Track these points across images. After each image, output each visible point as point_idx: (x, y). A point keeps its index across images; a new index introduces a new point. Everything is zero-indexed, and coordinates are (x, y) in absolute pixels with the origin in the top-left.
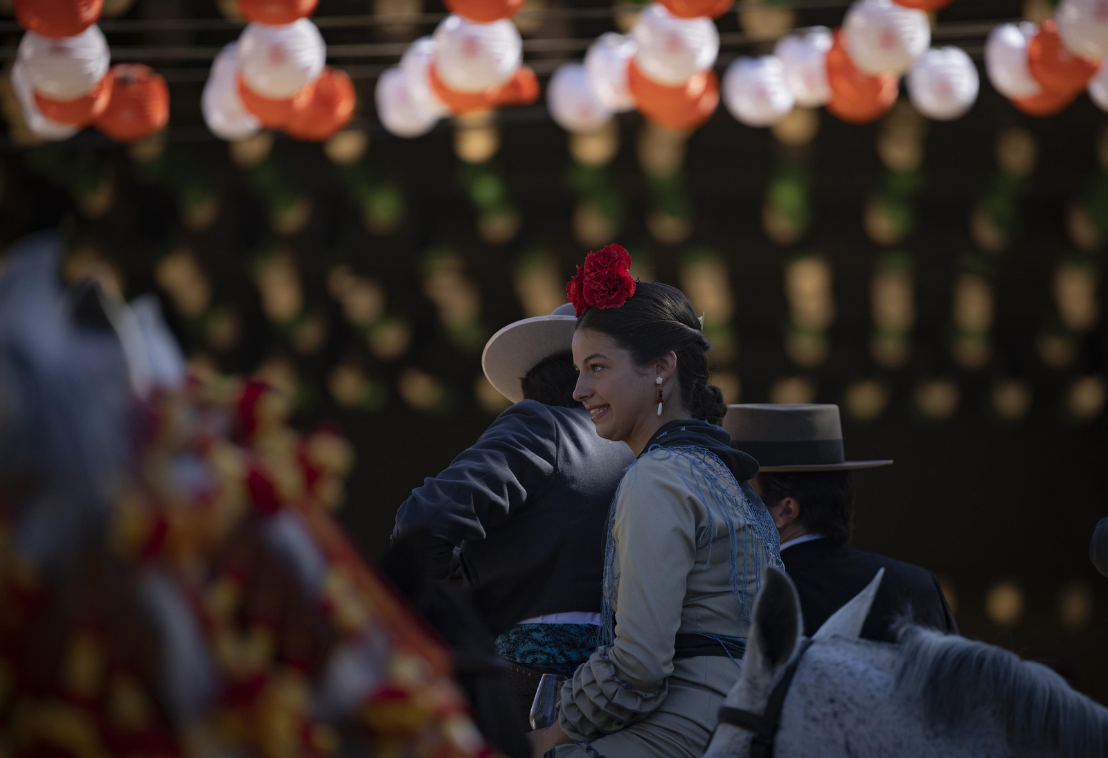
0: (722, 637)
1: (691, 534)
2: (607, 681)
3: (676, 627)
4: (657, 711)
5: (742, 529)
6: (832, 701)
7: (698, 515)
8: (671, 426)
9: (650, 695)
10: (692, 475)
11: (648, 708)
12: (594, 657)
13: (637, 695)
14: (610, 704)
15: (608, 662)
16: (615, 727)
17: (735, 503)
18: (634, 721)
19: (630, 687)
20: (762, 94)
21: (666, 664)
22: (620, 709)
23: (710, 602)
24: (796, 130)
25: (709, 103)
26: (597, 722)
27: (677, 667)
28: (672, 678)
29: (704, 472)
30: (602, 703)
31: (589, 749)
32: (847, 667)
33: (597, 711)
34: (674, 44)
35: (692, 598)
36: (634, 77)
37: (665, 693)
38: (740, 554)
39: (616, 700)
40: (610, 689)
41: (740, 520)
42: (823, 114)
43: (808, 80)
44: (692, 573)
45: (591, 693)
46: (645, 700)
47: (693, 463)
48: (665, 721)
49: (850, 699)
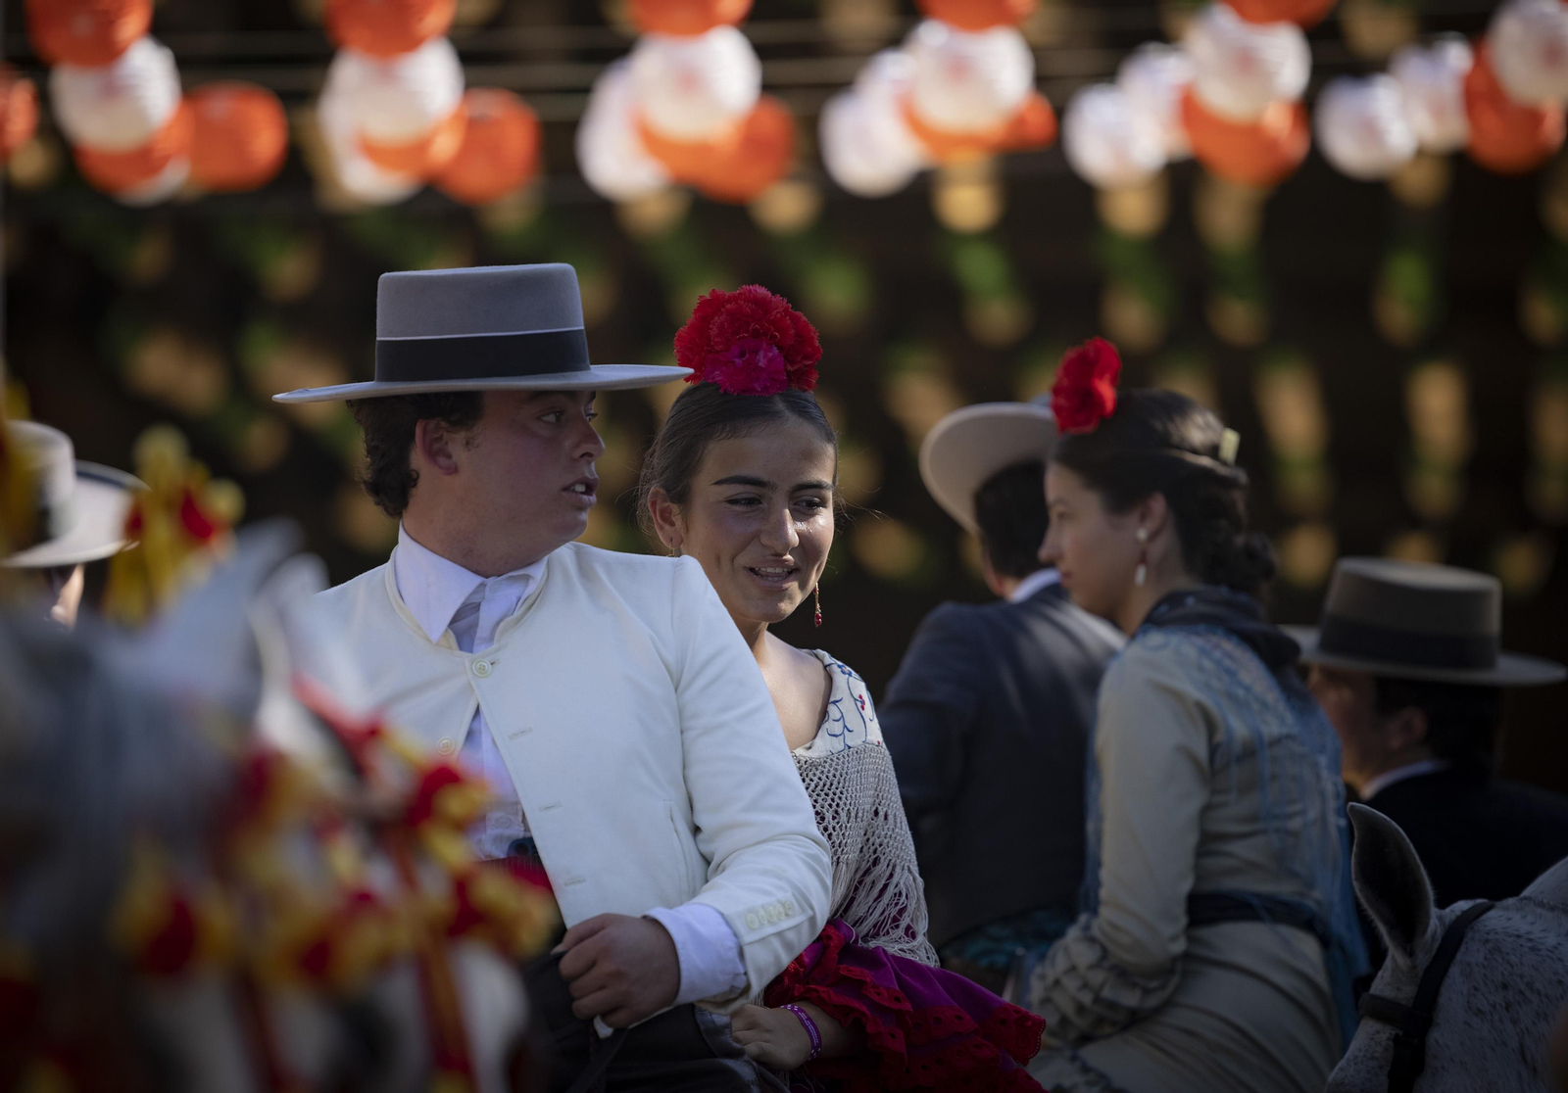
0: (1258, 896)
1: (1201, 751)
2: (1092, 967)
3: (1186, 886)
4: (1168, 1004)
5: (1277, 741)
6: (1505, 986)
7: (1211, 725)
8: (1173, 599)
9: (1153, 984)
10: (1201, 669)
11: (1153, 1001)
12: (1073, 933)
13: (1134, 985)
14: (1097, 1000)
15: (1092, 940)
16: (1107, 1030)
17: (1264, 705)
18: (1134, 1020)
19: (1123, 974)
20: (1371, 130)
21: (1174, 939)
22: (1112, 1005)
23: (1239, 848)
24: (1421, 185)
25: (1295, 147)
26: (1082, 1023)
27: (1191, 939)
28: (1186, 956)
29: (1218, 663)
30: (1086, 998)
31: (1074, 1058)
32: (1530, 940)
33: (1081, 1009)
34: (1246, 64)
35: (1208, 843)
36: (1190, 110)
37: (1175, 980)
38: (1274, 777)
39: (1107, 993)
40: (1097, 977)
41: (1272, 728)
42: (1459, 163)
43: (1438, 111)
44: (1206, 810)
45: (1071, 984)
46: (1146, 992)
47: (1203, 652)
48: (1179, 1017)
49: (1529, 985)
